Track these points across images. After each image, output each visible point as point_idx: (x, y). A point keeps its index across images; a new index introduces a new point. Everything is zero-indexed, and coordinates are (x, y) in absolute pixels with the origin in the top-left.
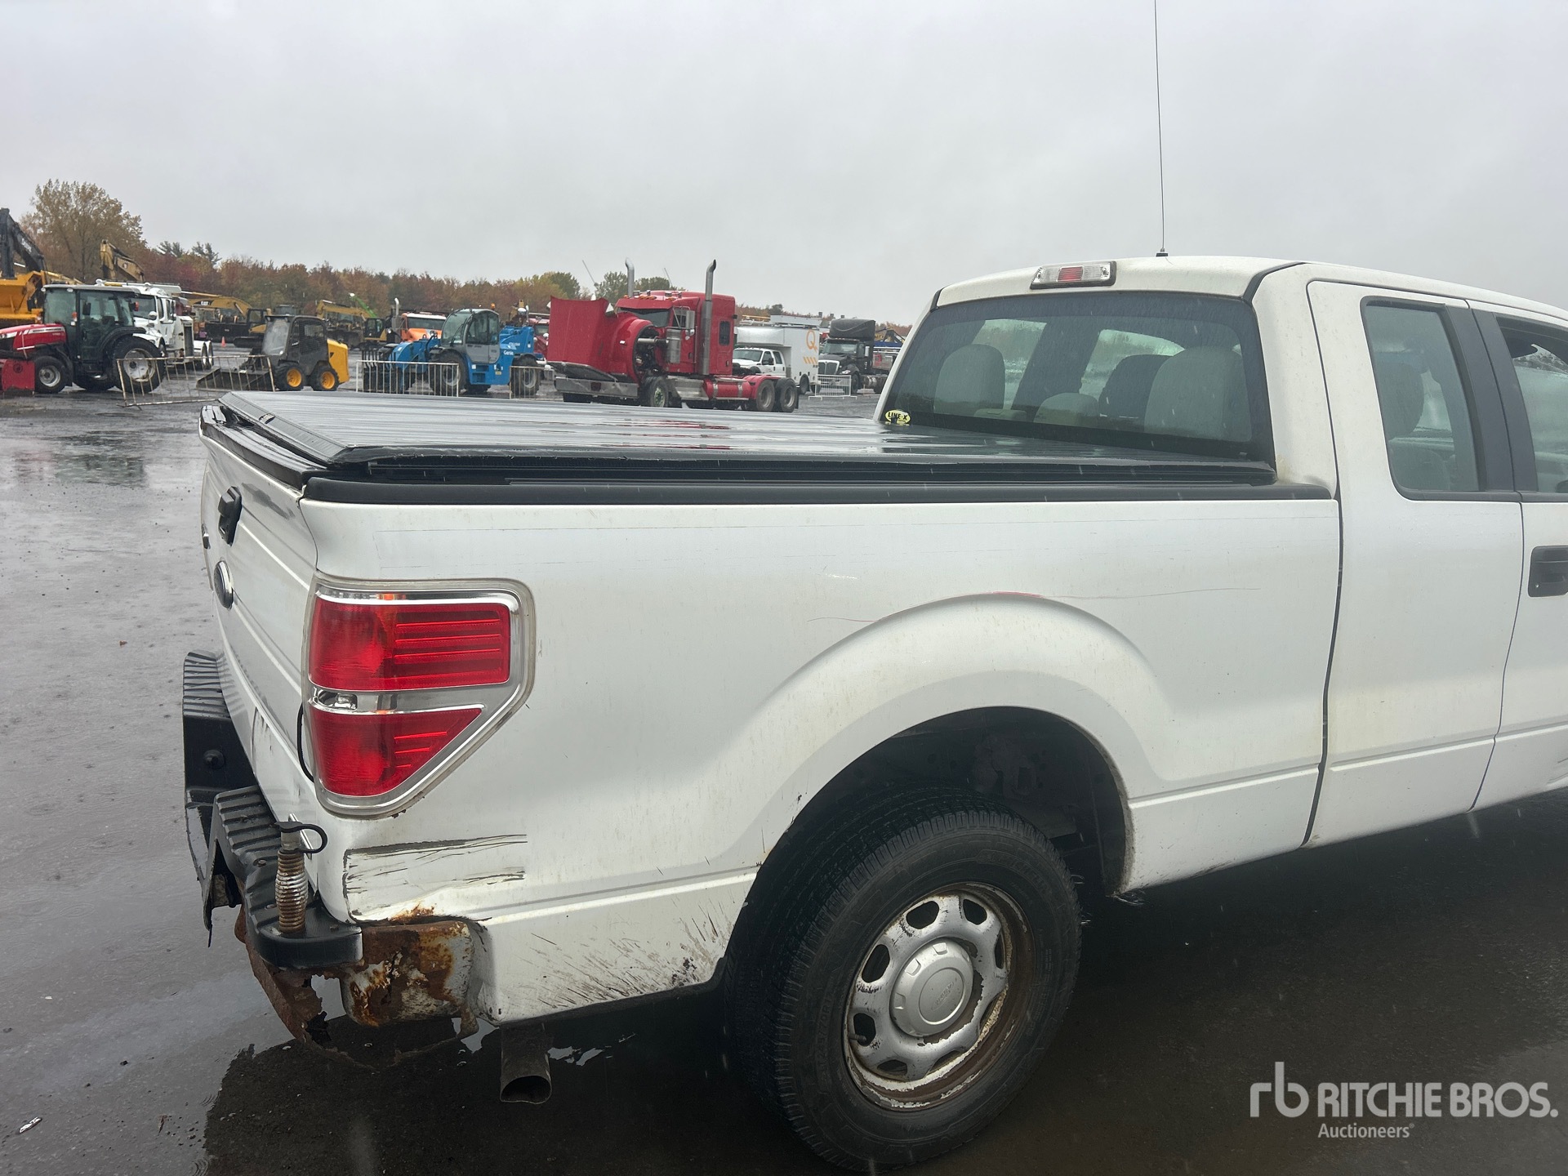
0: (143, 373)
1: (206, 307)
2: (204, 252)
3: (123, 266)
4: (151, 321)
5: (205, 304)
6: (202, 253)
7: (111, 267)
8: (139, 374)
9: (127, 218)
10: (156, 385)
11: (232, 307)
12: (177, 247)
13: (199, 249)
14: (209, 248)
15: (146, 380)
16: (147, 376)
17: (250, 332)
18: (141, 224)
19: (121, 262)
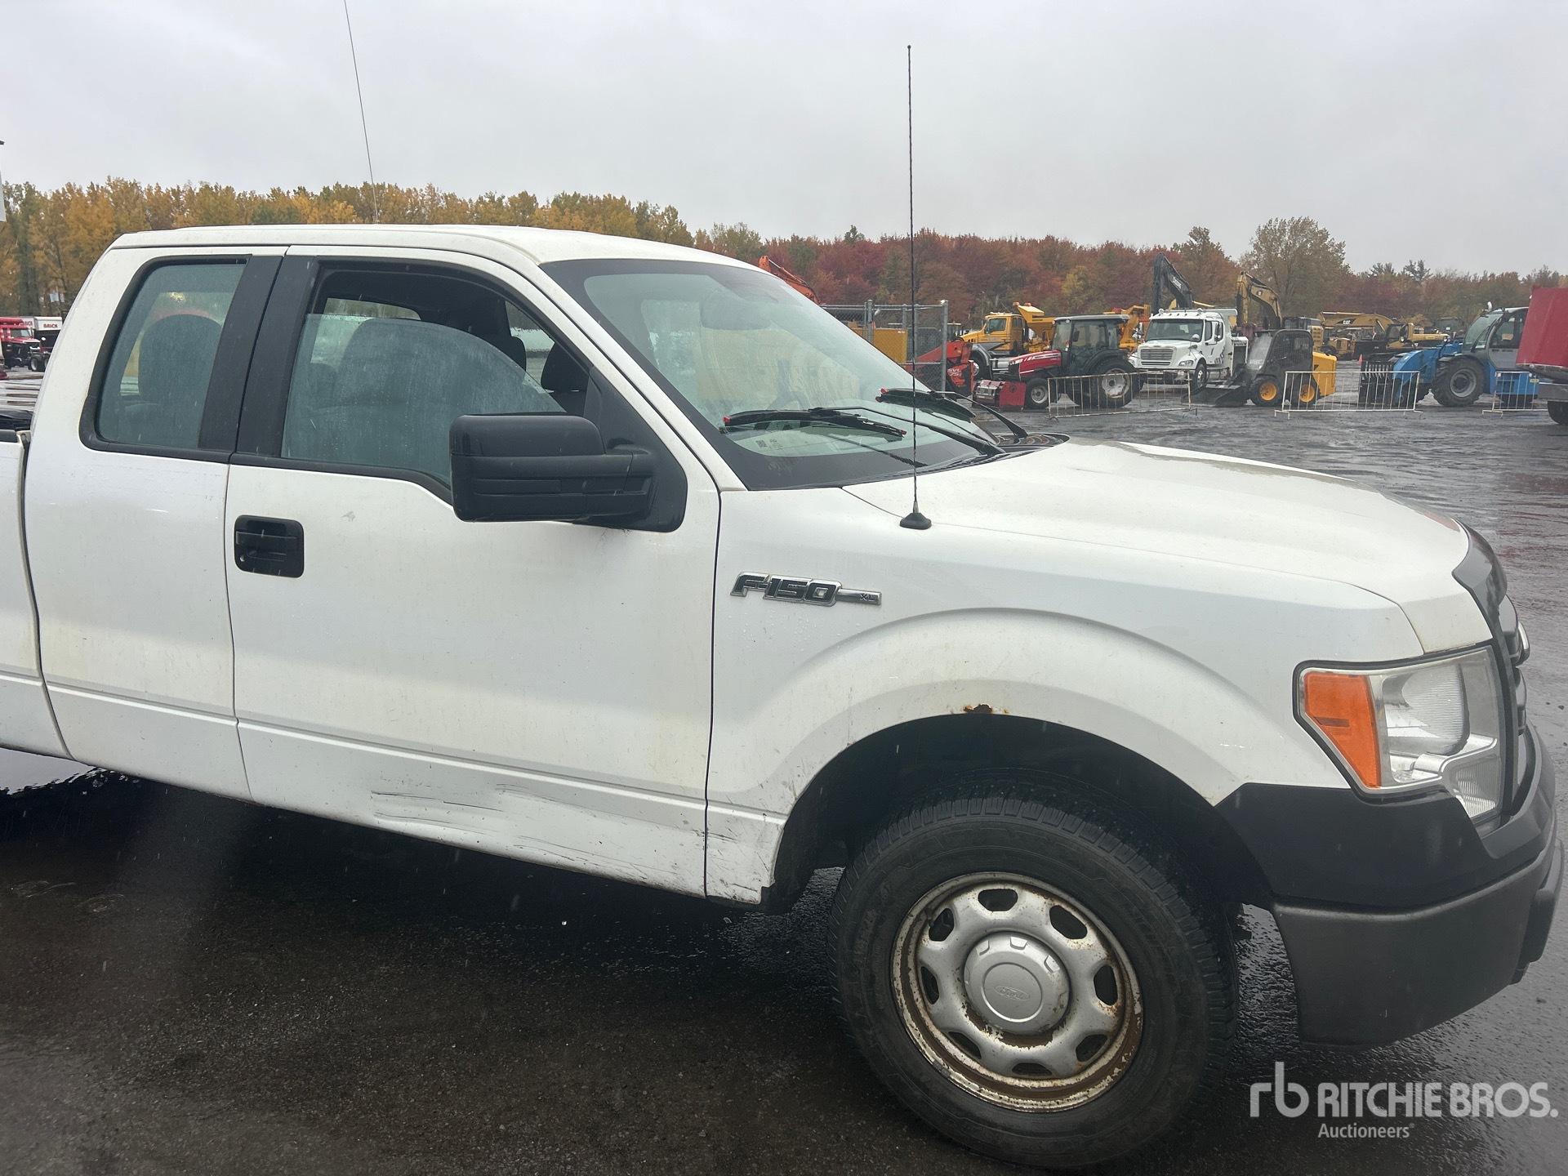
0: (1120, 390)
1: (1347, 326)
2: (1416, 269)
3: (1257, 293)
4: (1194, 343)
5: (1347, 323)
6: (1413, 271)
7: (1245, 294)
8: (1115, 391)
9: (1332, 246)
10: (1128, 400)
11: (1374, 324)
12: (1389, 267)
13: (1411, 268)
14: (1421, 265)
15: (1120, 396)
16: (1122, 393)
17: (1387, 347)
18: (1344, 250)
19: (1254, 291)
